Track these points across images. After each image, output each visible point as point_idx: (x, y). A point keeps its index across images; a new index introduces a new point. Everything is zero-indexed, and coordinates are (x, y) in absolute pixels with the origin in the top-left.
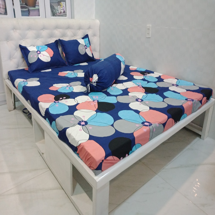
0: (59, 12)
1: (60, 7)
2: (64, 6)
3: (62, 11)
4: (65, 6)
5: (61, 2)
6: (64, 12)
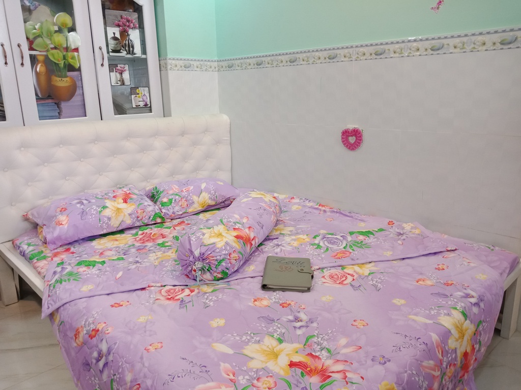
0: (134, 106)
1: (136, 96)
2: (144, 95)
3: (142, 104)
4: (147, 95)
5: (138, 88)
6: (146, 105)
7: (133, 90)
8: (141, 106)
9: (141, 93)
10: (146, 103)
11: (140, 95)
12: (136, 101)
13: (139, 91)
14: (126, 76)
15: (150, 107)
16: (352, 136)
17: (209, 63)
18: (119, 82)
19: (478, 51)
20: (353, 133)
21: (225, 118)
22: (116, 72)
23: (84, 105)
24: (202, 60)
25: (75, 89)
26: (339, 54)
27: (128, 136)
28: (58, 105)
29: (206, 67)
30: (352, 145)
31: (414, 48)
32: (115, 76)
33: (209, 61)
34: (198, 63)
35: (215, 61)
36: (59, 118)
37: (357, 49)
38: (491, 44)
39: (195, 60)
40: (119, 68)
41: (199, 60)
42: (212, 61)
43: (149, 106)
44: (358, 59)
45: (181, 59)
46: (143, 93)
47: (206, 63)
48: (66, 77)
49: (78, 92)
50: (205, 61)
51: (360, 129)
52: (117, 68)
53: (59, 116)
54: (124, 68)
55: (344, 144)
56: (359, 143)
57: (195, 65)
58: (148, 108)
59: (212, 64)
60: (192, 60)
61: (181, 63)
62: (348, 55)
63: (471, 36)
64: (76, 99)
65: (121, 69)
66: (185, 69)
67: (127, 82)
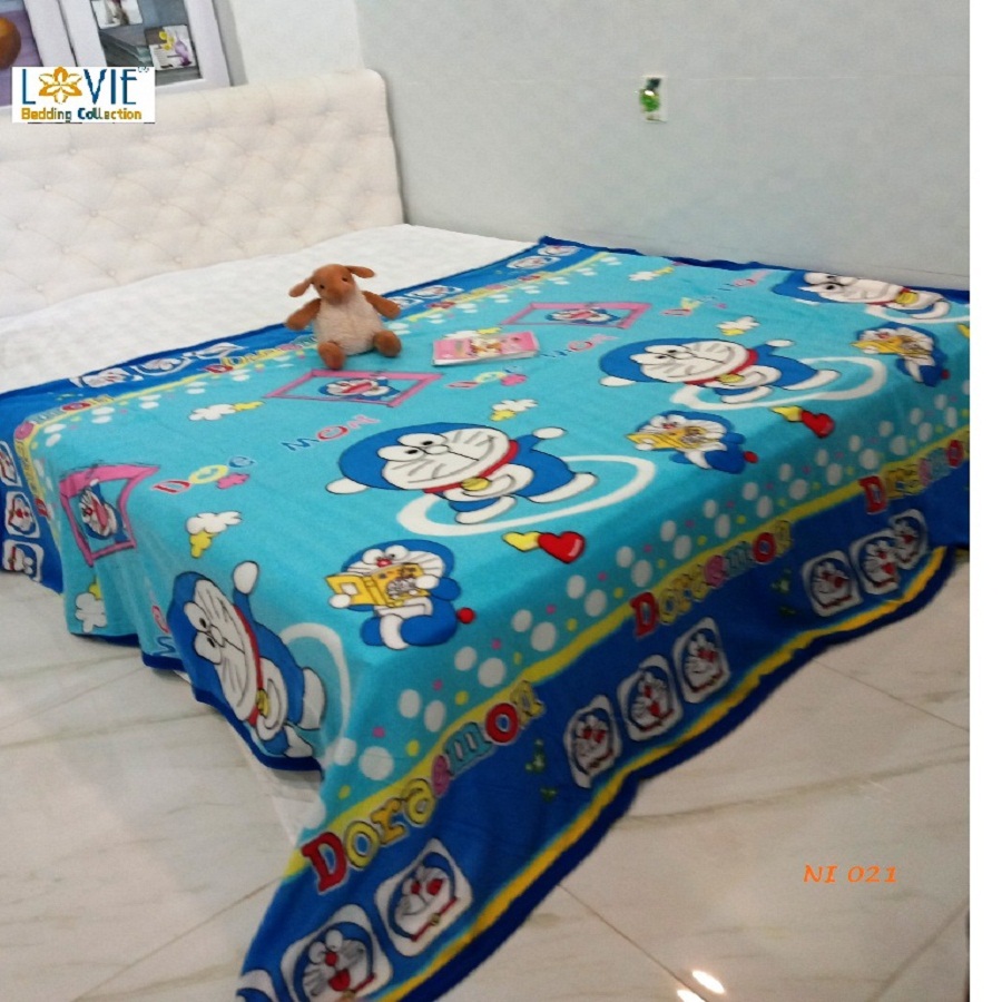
0: (159, 68)
1: (159, 48)
2: (180, 43)
3: (176, 62)
4: (187, 42)
5: (160, 28)
6: (186, 63)
7: (152, 34)
8: (176, 66)
9: (172, 40)
10: (186, 59)
11: (169, 43)
12: (161, 55)
13: (165, 35)
14: (131, 5)
15: (197, 67)
18: (115, 20)
32: (103, 7)
43: (193, 64)
46: (175, 38)
58: (191, 69)
67: (135, 18)
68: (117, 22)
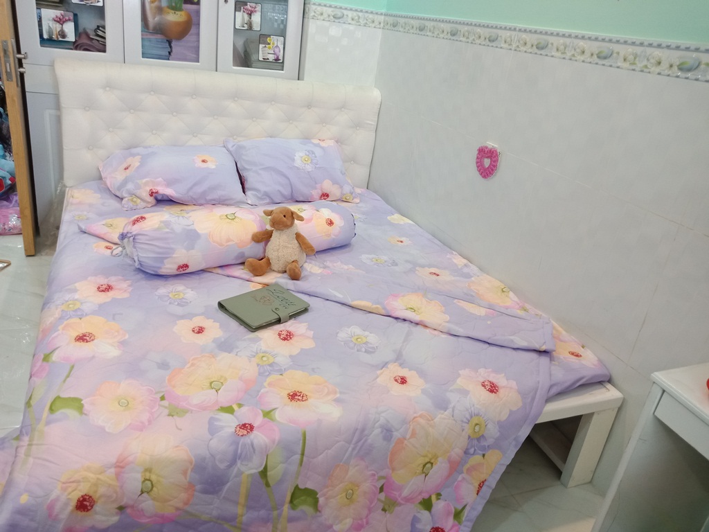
0: (261, 59)
1: (265, 47)
2: (277, 46)
3: (271, 57)
4: (281, 46)
5: (269, 36)
6: (277, 59)
7: (263, 38)
8: (271, 60)
9: (273, 44)
10: (278, 57)
11: (271, 46)
12: (264, 52)
13: (270, 40)
14: (256, 18)
15: (283, 62)
16: (487, 157)
17: (371, 16)
18: (245, 25)
19: (649, 72)
20: (489, 154)
21: (376, 94)
22: (244, 12)
23: (199, 47)
24: (361, 11)
25: (189, 27)
26: (501, 36)
27: (236, 96)
28: (170, 43)
29: (365, 21)
30: (485, 170)
31: (579, 48)
32: (241, 16)
33: (372, 13)
34: (355, 14)
35: (382, 14)
36: (169, 59)
37: (520, 34)
38: (668, 66)
39: (351, 10)
40: (248, 7)
41: (356, 10)
42: (377, 13)
43: (281, 61)
44: (518, 49)
45: (330, 6)
46: (276, 43)
47: (367, 15)
48: (180, 9)
49: (193, 30)
50: (367, 12)
51: (498, 151)
52: (246, 7)
53: (169, 56)
54: (255, 8)
55: (478, 167)
56: (492, 170)
57: (350, 16)
58: (278, 63)
59: (376, 17)
60: (346, 9)
61: (330, 11)
62: (509, 40)
63: (647, 46)
64: (189, 38)
65: (250, 8)
66: (333, 19)
67: (256, 27)
68: (246, 27)
